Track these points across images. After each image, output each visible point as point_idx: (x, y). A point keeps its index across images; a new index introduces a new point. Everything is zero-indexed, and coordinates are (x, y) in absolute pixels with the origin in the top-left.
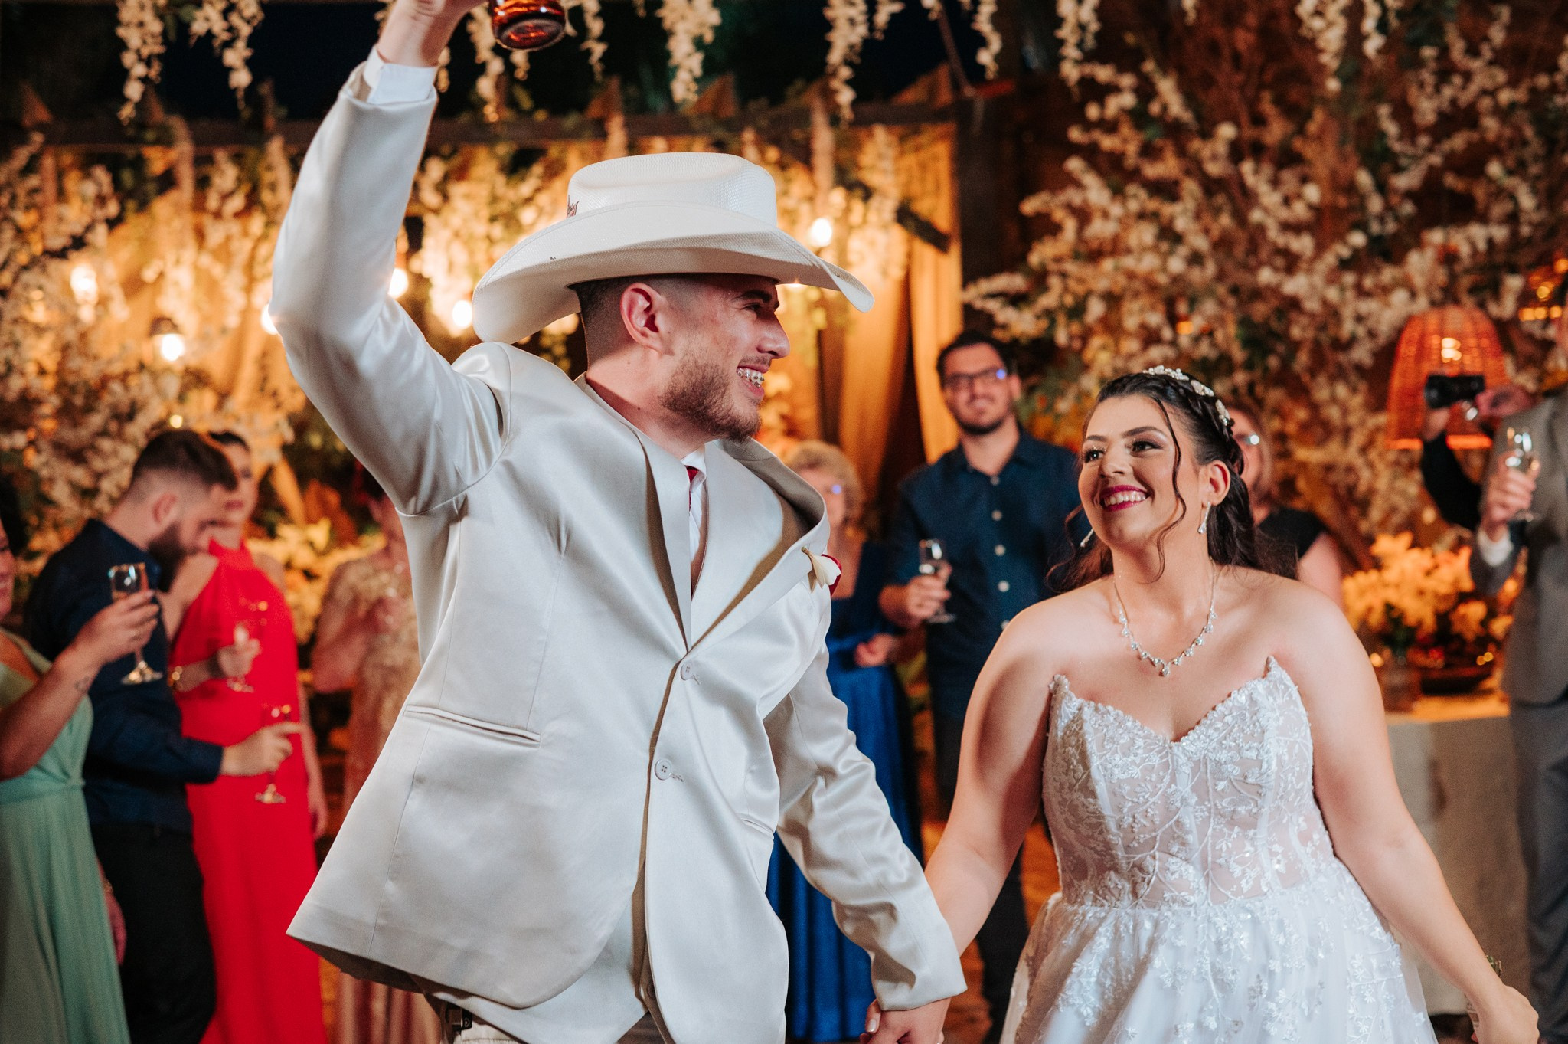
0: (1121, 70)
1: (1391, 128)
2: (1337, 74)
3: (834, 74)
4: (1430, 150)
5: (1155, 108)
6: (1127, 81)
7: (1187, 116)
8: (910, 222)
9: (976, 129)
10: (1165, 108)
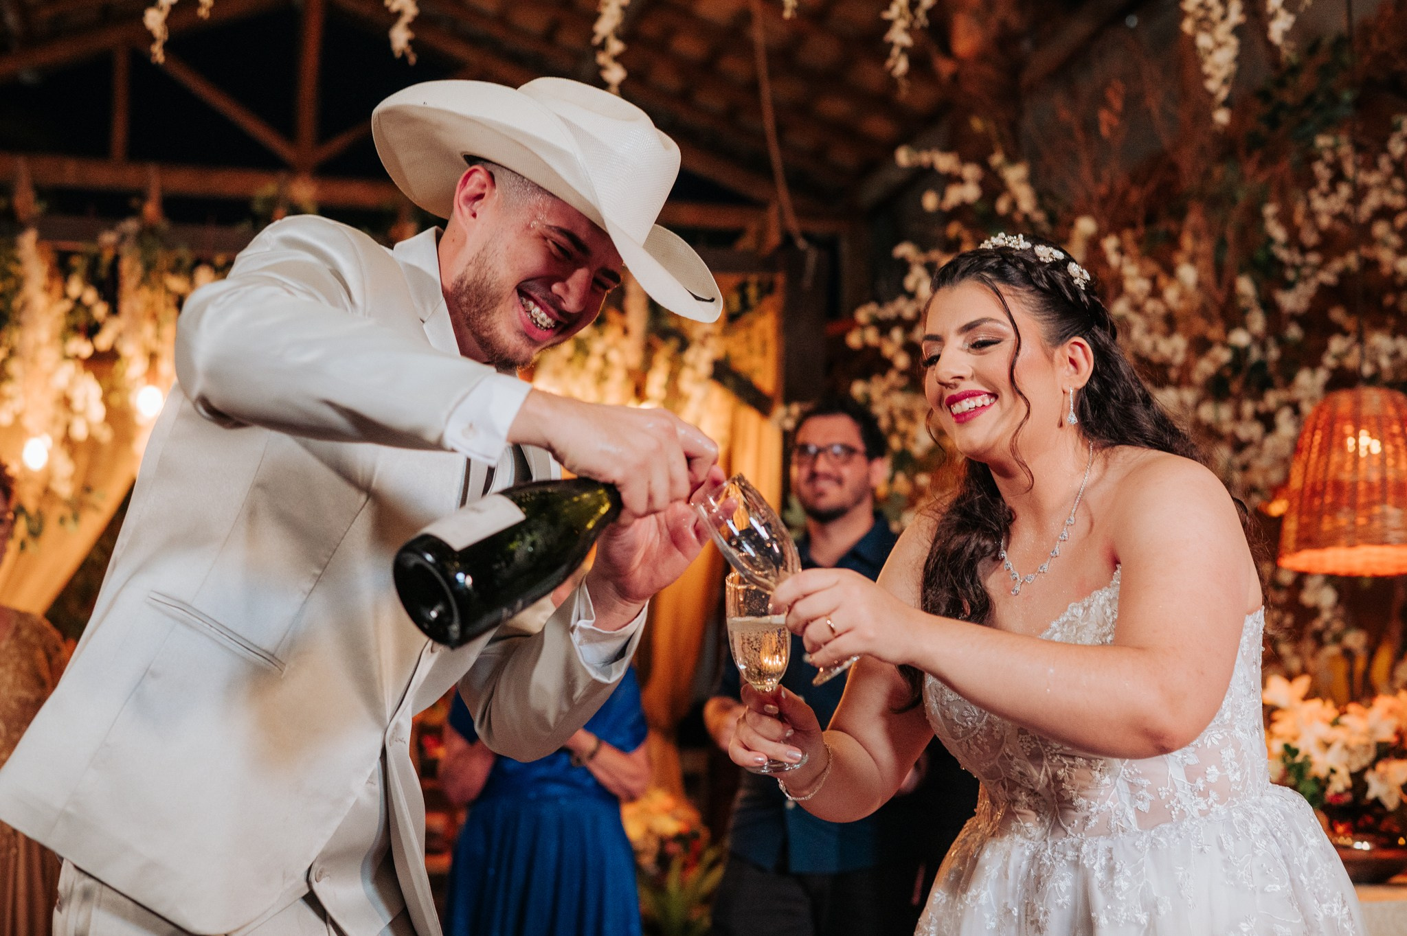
0: (964, 160)
1: (1279, 233)
2: (1226, 104)
3: (603, 46)
4: (1320, 267)
5: (1002, 206)
6: (971, 172)
7: (1039, 217)
8: (730, 381)
9: (807, 283)
10: (1014, 205)
